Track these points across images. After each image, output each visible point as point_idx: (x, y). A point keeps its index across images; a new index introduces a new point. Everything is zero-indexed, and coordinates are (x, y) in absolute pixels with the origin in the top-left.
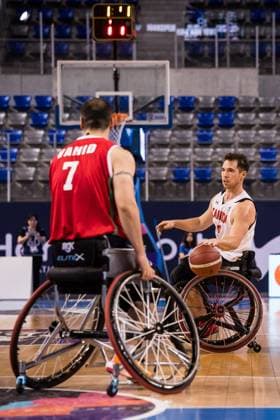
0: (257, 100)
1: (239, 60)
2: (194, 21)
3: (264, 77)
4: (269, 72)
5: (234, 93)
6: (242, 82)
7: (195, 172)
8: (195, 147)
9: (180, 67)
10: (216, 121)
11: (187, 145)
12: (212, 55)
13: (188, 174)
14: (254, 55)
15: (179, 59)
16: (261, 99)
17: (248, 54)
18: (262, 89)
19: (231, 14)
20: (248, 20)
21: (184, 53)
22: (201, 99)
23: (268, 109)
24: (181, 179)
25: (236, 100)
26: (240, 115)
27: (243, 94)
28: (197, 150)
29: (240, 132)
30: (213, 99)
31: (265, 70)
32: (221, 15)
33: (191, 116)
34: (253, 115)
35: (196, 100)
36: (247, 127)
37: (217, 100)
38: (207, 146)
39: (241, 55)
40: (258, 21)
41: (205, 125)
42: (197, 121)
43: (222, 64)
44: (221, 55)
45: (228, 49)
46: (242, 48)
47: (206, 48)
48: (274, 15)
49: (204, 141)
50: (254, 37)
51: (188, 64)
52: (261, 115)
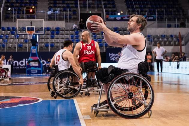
0: (65, 28)
1: (60, 19)
2: (50, 10)
3: (66, 23)
4: (67, 22)
5: (59, 26)
6: (61, 24)
7: (50, 45)
8: (50, 39)
9: (46, 21)
10: (55, 33)
11: (48, 39)
12: (54, 18)
13: (49, 45)
14: (64, 18)
15: (46, 19)
16: (66, 28)
17: (63, 18)
18: (66, 26)
19: (59, 9)
20: (63, 10)
21: (47, 18)
22: (51, 28)
23: (67, 30)
24: (47, 46)
25: (60, 28)
26: (61, 32)
27: (62, 27)
28: (51, 40)
29: (61, 36)
30: (54, 28)
31: (67, 21)
32: (56, 9)
33: (49, 32)
34: (64, 32)
35: (50, 28)
36: (62, 34)
37: (55, 28)
38: (53, 39)
39: (61, 18)
40: (65, 10)
41: (53, 34)
42: (51, 33)
43: (57, 20)
44: (56, 18)
45: (58, 17)
46: (61, 16)
47: (53, 16)
48: (69, 9)
49: (52, 38)
50: (64, 14)
51: (48, 20)
52: (66, 32)
